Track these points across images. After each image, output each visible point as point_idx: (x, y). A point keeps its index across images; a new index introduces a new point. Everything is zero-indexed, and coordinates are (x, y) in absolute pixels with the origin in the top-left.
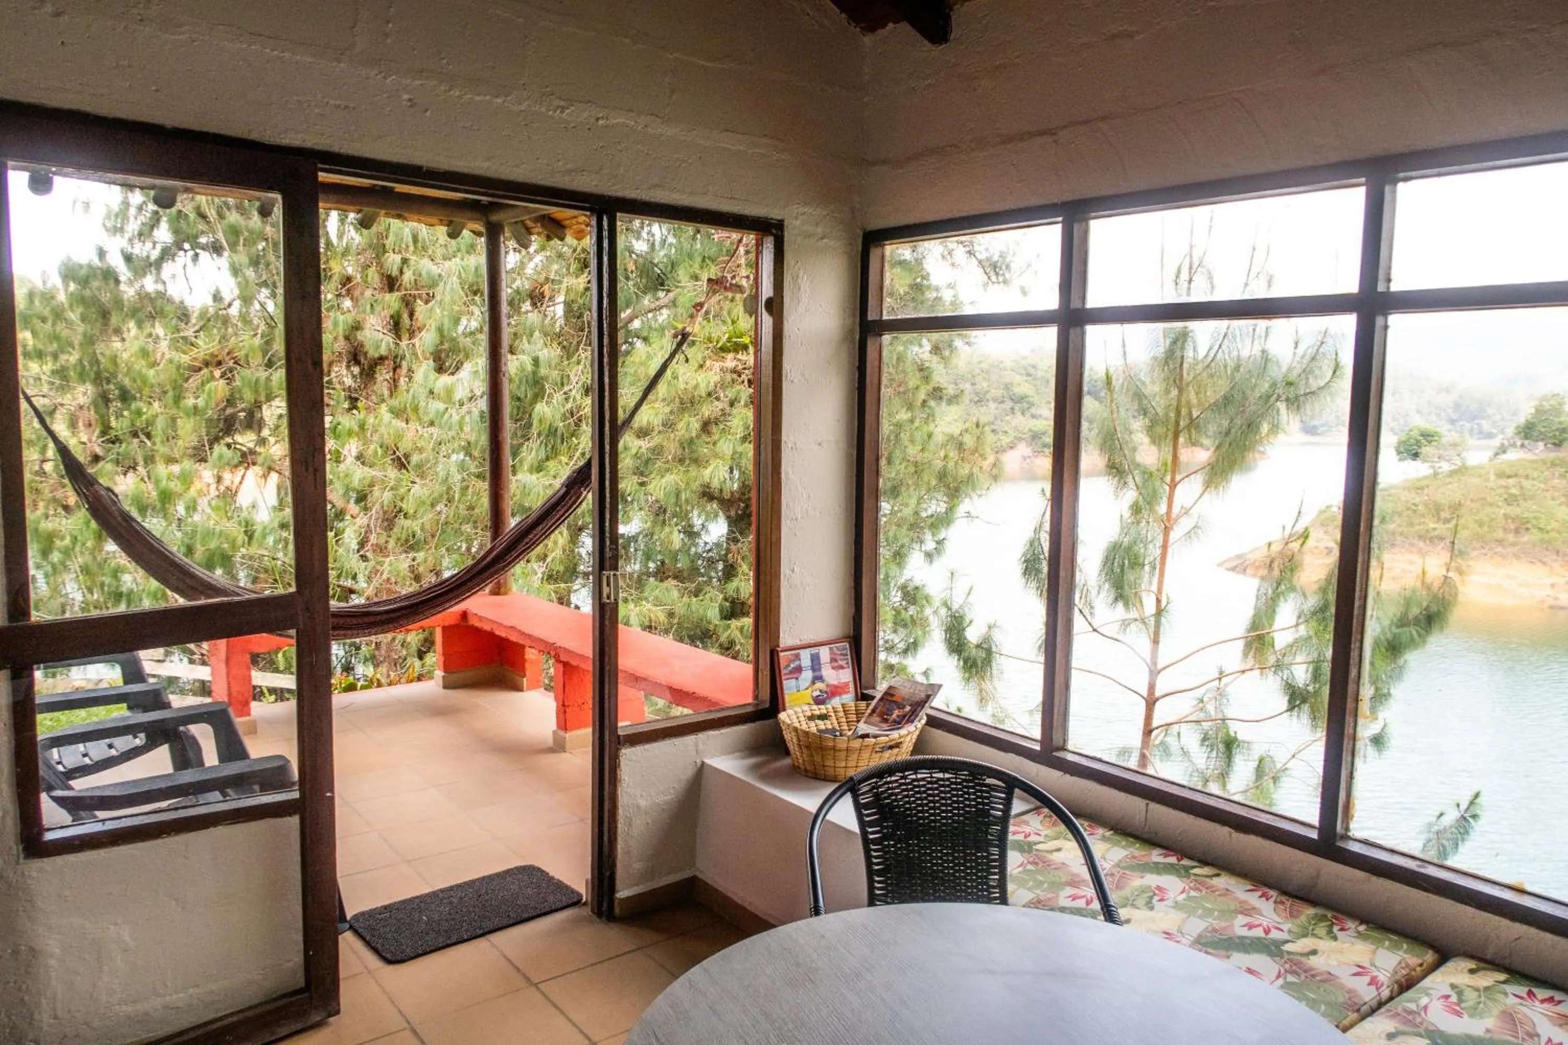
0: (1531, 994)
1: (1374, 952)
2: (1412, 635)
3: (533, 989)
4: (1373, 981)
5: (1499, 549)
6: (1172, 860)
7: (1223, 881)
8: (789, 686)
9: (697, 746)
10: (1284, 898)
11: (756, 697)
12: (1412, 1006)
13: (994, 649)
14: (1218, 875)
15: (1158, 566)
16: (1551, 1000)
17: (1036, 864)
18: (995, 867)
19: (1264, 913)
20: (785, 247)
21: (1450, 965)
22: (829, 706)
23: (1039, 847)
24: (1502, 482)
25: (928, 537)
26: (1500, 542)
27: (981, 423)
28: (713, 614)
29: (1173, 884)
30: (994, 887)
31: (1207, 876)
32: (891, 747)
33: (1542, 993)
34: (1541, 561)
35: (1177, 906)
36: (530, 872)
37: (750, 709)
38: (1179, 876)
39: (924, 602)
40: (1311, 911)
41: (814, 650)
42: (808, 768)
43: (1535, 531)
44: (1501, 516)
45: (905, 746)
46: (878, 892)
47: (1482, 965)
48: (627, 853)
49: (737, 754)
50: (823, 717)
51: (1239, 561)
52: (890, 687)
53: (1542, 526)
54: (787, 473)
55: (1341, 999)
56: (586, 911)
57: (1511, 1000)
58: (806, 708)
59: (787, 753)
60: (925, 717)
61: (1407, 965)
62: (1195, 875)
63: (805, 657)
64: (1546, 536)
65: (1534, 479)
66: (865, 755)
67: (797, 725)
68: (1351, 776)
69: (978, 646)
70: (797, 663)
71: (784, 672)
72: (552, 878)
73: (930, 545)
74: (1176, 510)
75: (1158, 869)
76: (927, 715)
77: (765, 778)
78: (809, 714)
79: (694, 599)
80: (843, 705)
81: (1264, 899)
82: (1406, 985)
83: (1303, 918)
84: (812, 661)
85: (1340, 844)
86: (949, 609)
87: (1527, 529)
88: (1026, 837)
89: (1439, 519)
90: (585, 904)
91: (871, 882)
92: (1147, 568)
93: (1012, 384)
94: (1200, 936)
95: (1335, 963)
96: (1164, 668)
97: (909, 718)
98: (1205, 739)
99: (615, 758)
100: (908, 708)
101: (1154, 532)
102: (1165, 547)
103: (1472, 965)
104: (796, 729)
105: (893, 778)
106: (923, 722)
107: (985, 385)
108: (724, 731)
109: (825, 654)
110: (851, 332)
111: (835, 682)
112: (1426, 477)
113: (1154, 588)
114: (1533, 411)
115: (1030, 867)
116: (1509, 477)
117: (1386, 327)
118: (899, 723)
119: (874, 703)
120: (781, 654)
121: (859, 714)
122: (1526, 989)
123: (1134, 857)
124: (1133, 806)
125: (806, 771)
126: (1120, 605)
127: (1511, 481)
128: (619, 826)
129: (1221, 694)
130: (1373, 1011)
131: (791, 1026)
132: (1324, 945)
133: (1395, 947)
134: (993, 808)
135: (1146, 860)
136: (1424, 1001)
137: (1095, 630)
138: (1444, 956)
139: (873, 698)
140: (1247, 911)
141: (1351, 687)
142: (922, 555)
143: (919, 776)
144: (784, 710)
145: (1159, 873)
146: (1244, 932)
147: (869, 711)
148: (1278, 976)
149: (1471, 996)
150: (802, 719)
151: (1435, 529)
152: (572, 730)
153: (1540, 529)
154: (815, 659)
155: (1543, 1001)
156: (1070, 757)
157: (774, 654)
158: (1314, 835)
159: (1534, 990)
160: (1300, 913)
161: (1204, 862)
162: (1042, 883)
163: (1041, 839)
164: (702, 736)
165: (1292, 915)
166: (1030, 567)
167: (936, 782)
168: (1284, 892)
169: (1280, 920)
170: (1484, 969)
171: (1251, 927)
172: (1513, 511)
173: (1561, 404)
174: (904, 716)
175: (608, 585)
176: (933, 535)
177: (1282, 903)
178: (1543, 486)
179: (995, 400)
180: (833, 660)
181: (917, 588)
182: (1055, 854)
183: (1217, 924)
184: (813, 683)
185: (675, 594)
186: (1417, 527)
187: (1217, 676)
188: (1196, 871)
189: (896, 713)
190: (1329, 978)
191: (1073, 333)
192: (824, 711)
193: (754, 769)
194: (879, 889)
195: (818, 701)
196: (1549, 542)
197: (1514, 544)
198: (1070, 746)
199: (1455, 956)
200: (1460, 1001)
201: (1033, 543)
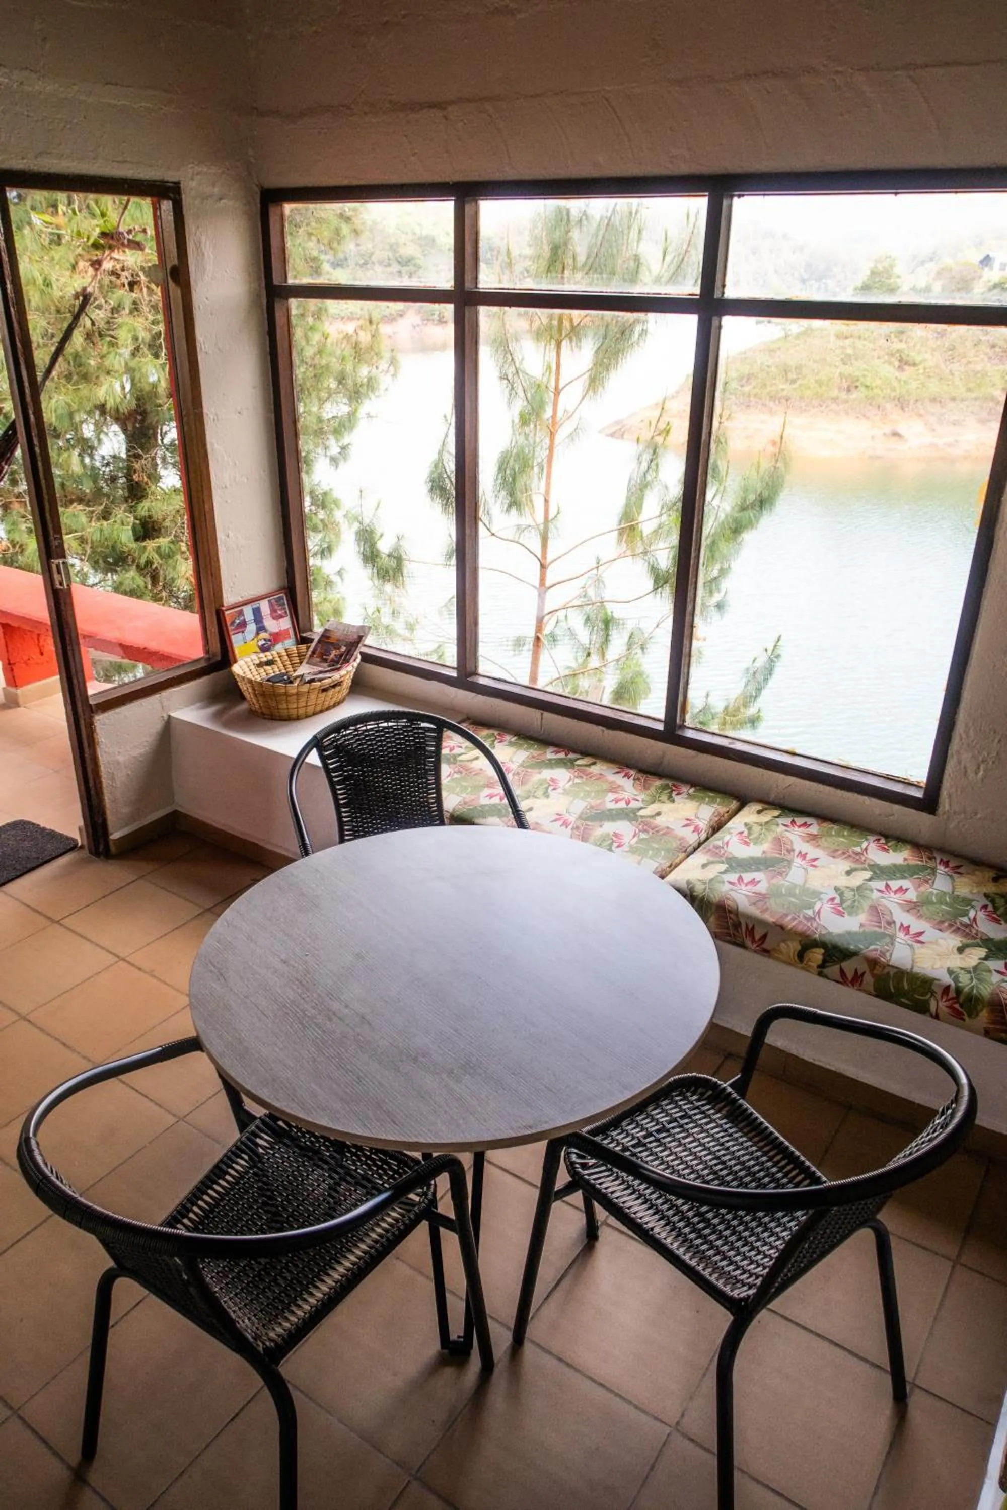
0: (793, 822)
1: (698, 808)
2: (750, 517)
3: (57, 926)
4: (697, 830)
5: (834, 406)
6: (562, 755)
7: (599, 768)
8: (237, 640)
9: (161, 702)
10: (640, 775)
11: (207, 652)
12: (719, 843)
13: (404, 557)
14: (594, 763)
15: (545, 465)
16: (805, 825)
17: (461, 772)
18: (433, 789)
19: (626, 789)
20: (185, 212)
21: (746, 810)
22: (274, 653)
23: (462, 758)
24: (840, 343)
25: (332, 442)
26: (835, 399)
27: (374, 319)
28: (126, 537)
29: (562, 775)
30: (432, 803)
31: (586, 765)
32: (334, 686)
33: (800, 821)
34: (864, 416)
35: (566, 792)
36: (21, 826)
37: (203, 664)
38: (567, 768)
39: (333, 506)
40: (658, 783)
41: (255, 605)
42: (264, 710)
43: (863, 389)
44: (837, 375)
45: (345, 683)
46: (345, 820)
47: (766, 806)
48: (115, 801)
49: (198, 704)
50: (270, 663)
51: (619, 427)
52: (326, 630)
53: (868, 384)
54: (212, 444)
55: (674, 845)
56: (85, 853)
57: (781, 829)
58: (254, 657)
59: (243, 698)
60: (359, 657)
61: (719, 814)
62: (578, 765)
63: (248, 613)
64: (870, 393)
65: (865, 339)
66: (313, 696)
67: (250, 676)
68: (687, 683)
69: (389, 555)
70: (242, 618)
71: (230, 628)
72: (44, 829)
73: (335, 450)
74: (560, 414)
75: (551, 764)
76: (361, 653)
77: (228, 725)
78: (257, 662)
79: (105, 523)
80: (286, 650)
81: (626, 778)
82: (717, 828)
83: (653, 789)
84: (254, 614)
85: (679, 733)
86: (361, 523)
87: (857, 387)
88: (451, 750)
89: (787, 380)
90: (82, 847)
91: (339, 813)
92: (536, 469)
93: (397, 244)
94: (582, 813)
95: (672, 820)
96: (552, 562)
97: (345, 659)
98: (588, 619)
99: (90, 725)
100: (343, 649)
101: (541, 436)
102: (551, 449)
103: (759, 807)
104: (250, 681)
105: (348, 732)
106: (358, 660)
107: (370, 246)
108: (184, 686)
109: (265, 606)
110: (259, 296)
111: (276, 630)
112: (779, 340)
113: (543, 489)
114: (869, 273)
115: (456, 776)
116: (846, 338)
117: (720, 327)
118: (338, 663)
119: (313, 645)
120: (227, 613)
121: (301, 656)
122: (790, 820)
123: (533, 757)
124: (533, 716)
125: (263, 714)
126: (514, 511)
127: (847, 342)
128: (104, 780)
129: (599, 582)
130: (695, 849)
131: (308, 940)
132: (666, 807)
133: (712, 801)
134: (428, 746)
135: (543, 758)
136: (727, 838)
137: (493, 534)
138: (743, 802)
139: (311, 640)
140: (614, 789)
141: (688, 618)
142: (328, 460)
143: (369, 727)
144: (235, 662)
145: (552, 768)
146: (612, 806)
147: (309, 653)
148: (634, 836)
149: (756, 829)
150: (252, 667)
151: (783, 390)
152: (21, 686)
153: (867, 386)
154: (257, 612)
155: (799, 827)
156: (482, 681)
157: (219, 614)
158: (660, 727)
159: (796, 819)
160: (650, 785)
161: (585, 754)
162: (466, 788)
163: (462, 751)
164: (165, 693)
165: (646, 788)
166: (436, 486)
167: (382, 731)
168: (642, 771)
169: (636, 793)
170: (766, 809)
171: (617, 801)
172: (847, 370)
173: (891, 267)
174: (341, 656)
175: (59, 572)
176: (337, 440)
177: (639, 779)
178: (871, 346)
179: (380, 263)
180: (273, 610)
181: (325, 494)
182: (475, 762)
183: (594, 802)
184: (257, 634)
185: (83, 519)
186: (769, 389)
187: (595, 565)
188: (579, 762)
189: (334, 653)
190: (668, 831)
191: (468, 311)
192: (270, 658)
193: (217, 716)
194: (346, 817)
195: (264, 649)
196: (873, 398)
197: (846, 401)
198: (481, 670)
199: (750, 802)
200: (750, 834)
201: (439, 463)
